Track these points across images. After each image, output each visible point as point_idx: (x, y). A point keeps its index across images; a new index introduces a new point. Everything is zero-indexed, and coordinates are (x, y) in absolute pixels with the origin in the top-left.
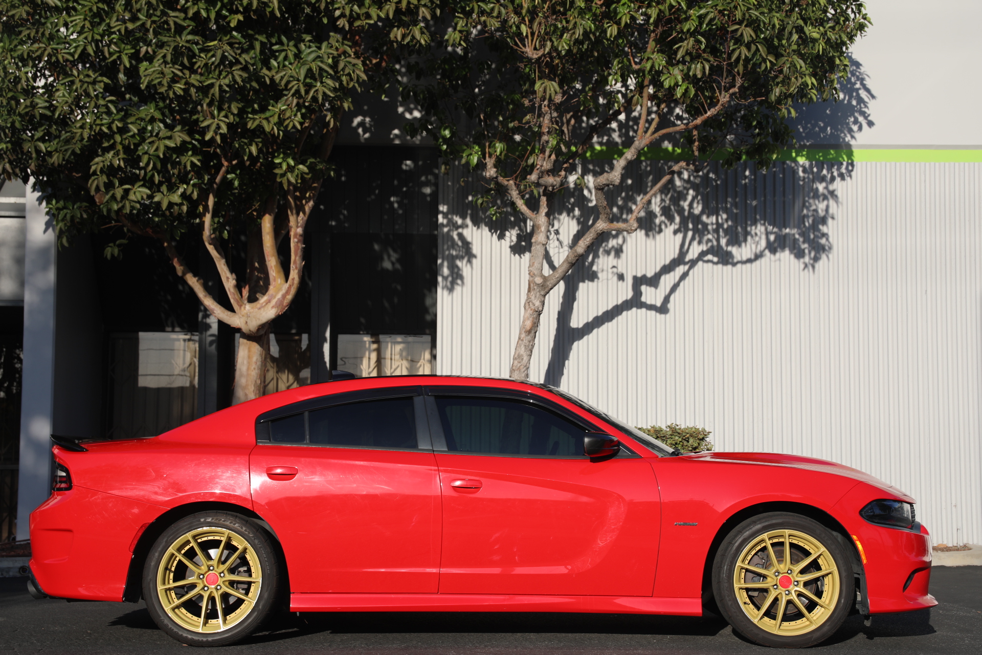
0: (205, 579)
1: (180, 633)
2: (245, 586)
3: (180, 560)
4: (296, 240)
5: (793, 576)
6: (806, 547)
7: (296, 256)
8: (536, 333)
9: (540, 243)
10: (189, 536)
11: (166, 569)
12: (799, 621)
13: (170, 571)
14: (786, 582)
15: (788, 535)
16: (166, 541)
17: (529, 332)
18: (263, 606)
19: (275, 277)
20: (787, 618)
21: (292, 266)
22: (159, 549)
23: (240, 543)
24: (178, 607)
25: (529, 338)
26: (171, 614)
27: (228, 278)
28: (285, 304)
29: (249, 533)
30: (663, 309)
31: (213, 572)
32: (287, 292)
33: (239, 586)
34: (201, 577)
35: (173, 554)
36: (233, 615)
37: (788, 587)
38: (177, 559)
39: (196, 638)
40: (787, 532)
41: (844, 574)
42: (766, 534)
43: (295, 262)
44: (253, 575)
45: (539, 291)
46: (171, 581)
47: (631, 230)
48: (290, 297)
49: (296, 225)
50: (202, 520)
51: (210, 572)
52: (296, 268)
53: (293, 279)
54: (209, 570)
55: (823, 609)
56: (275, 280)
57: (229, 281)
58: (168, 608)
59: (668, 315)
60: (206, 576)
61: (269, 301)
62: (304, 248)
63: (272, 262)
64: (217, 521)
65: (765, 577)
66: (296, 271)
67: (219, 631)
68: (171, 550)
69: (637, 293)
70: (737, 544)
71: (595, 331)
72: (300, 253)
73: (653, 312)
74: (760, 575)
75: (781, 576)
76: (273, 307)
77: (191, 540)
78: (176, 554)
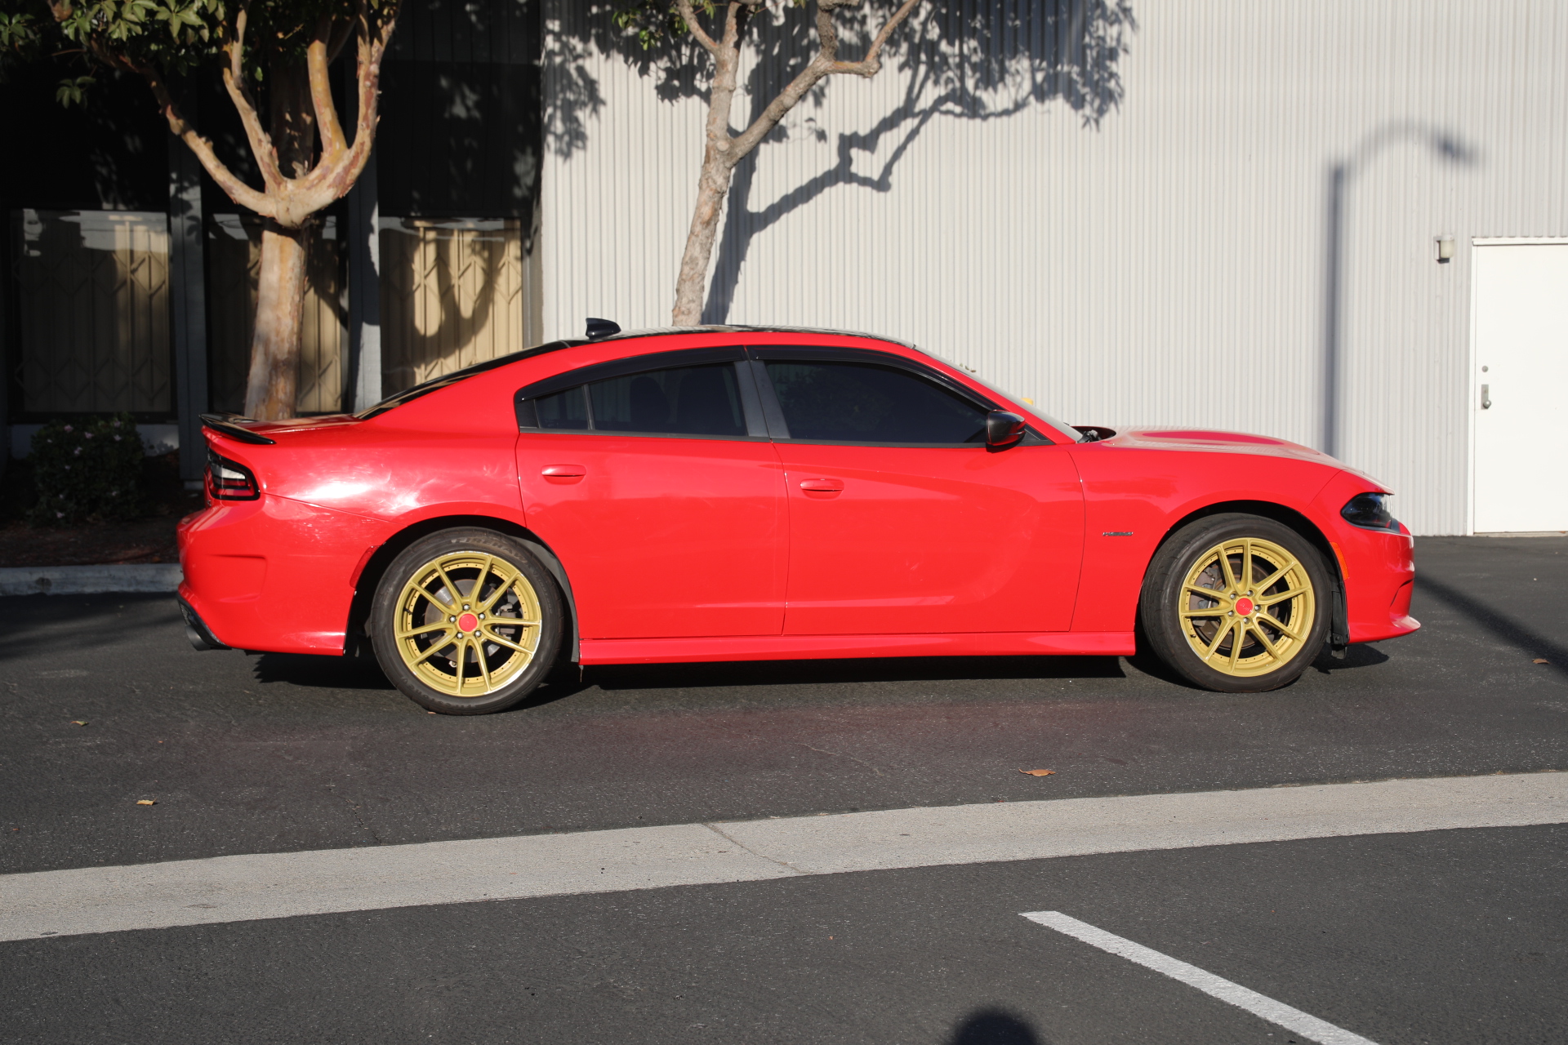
0: (457, 623)
1: (431, 697)
2: (512, 631)
3: (421, 597)
4: (368, 83)
5: (1254, 599)
6: (1270, 560)
7: (368, 106)
8: (716, 224)
9: (725, 88)
10: (435, 563)
11: (405, 609)
12: (1258, 657)
13: (408, 612)
14: (1244, 607)
15: (1252, 546)
16: (404, 572)
17: (708, 223)
18: (546, 659)
19: (331, 140)
20: (1245, 654)
21: (360, 122)
22: (395, 583)
23: (507, 572)
24: (422, 662)
25: (707, 232)
26: (415, 672)
27: (260, 141)
28: (348, 182)
29: (521, 558)
30: (881, 185)
31: (470, 612)
32: (352, 164)
33: (503, 630)
34: (453, 619)
35: (413, 590)
36: (499, 671)
37: (1248, 612)
38: (417, 595)
39: (453, 703)
40: (1250, 540)
41: (1320, 594)
42: (1221, 545)
43: (366, 118)
44: (525, 616)
45: (724, 162)
46: (410, 626)
47: (869, 73)
48: (356, 171)
49: (369, 59)
50: (454, 541)
51: (465, 613)
52: (368, 126)
53: (363, 144)
54: (464, 609)
55: (1290, 640)
56: (331, 145)
57: (262, 147)
58: (411, 665)
59: (889, 194)
60: (458, 618)
61: (323, 177)
62: (379, 96)
63: (326, 116)
64: (475, 543)
65: (1215, 600)
66: (368, 132)
67: (486, 693)
68: (411, 583)
69: (845, 160)
70: (1183, 559)
71: (784, 217)
72: (374, 103)
73: (868, 189)
74: (1207, 598)
75: (1238, 598)
76: (329, 186)
77: (439, 569)
78: (417, 587)
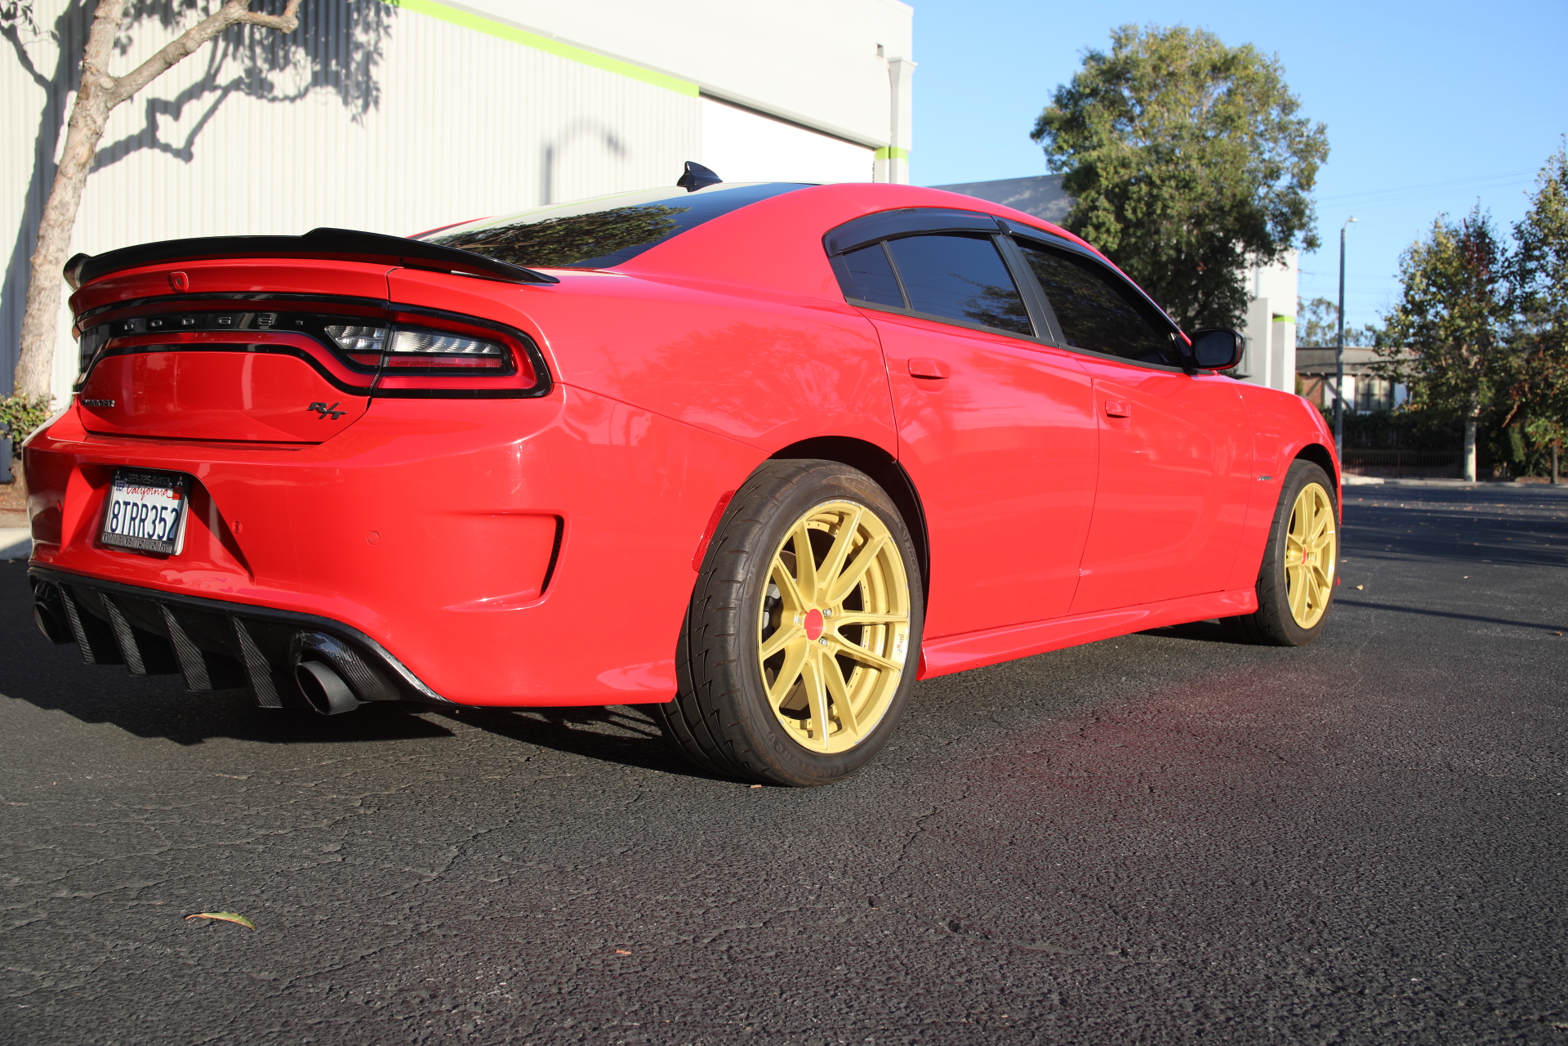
30: (185, 154)
45: (106, 102)
59: (190, 164)
69: (153, 126)
